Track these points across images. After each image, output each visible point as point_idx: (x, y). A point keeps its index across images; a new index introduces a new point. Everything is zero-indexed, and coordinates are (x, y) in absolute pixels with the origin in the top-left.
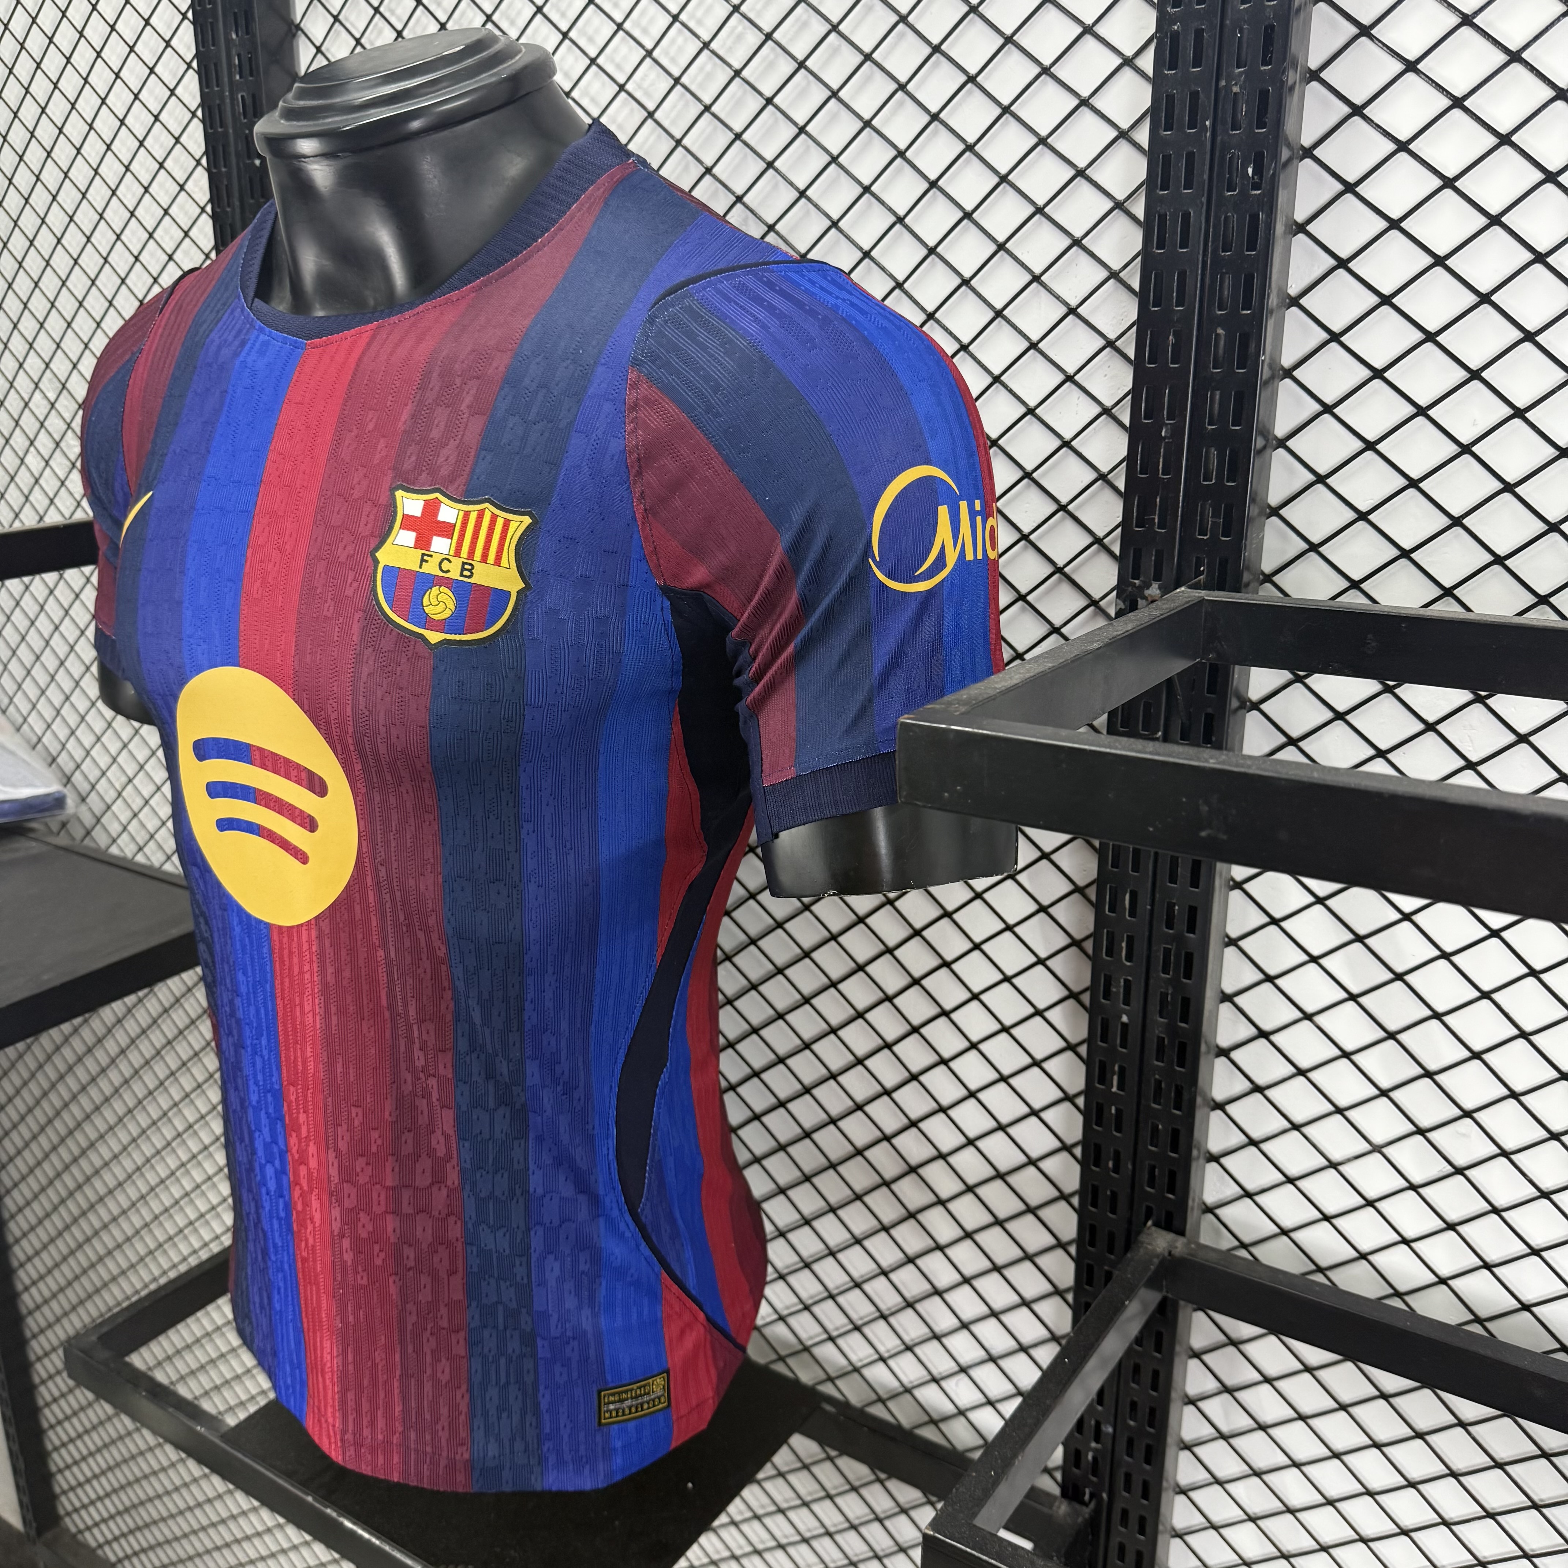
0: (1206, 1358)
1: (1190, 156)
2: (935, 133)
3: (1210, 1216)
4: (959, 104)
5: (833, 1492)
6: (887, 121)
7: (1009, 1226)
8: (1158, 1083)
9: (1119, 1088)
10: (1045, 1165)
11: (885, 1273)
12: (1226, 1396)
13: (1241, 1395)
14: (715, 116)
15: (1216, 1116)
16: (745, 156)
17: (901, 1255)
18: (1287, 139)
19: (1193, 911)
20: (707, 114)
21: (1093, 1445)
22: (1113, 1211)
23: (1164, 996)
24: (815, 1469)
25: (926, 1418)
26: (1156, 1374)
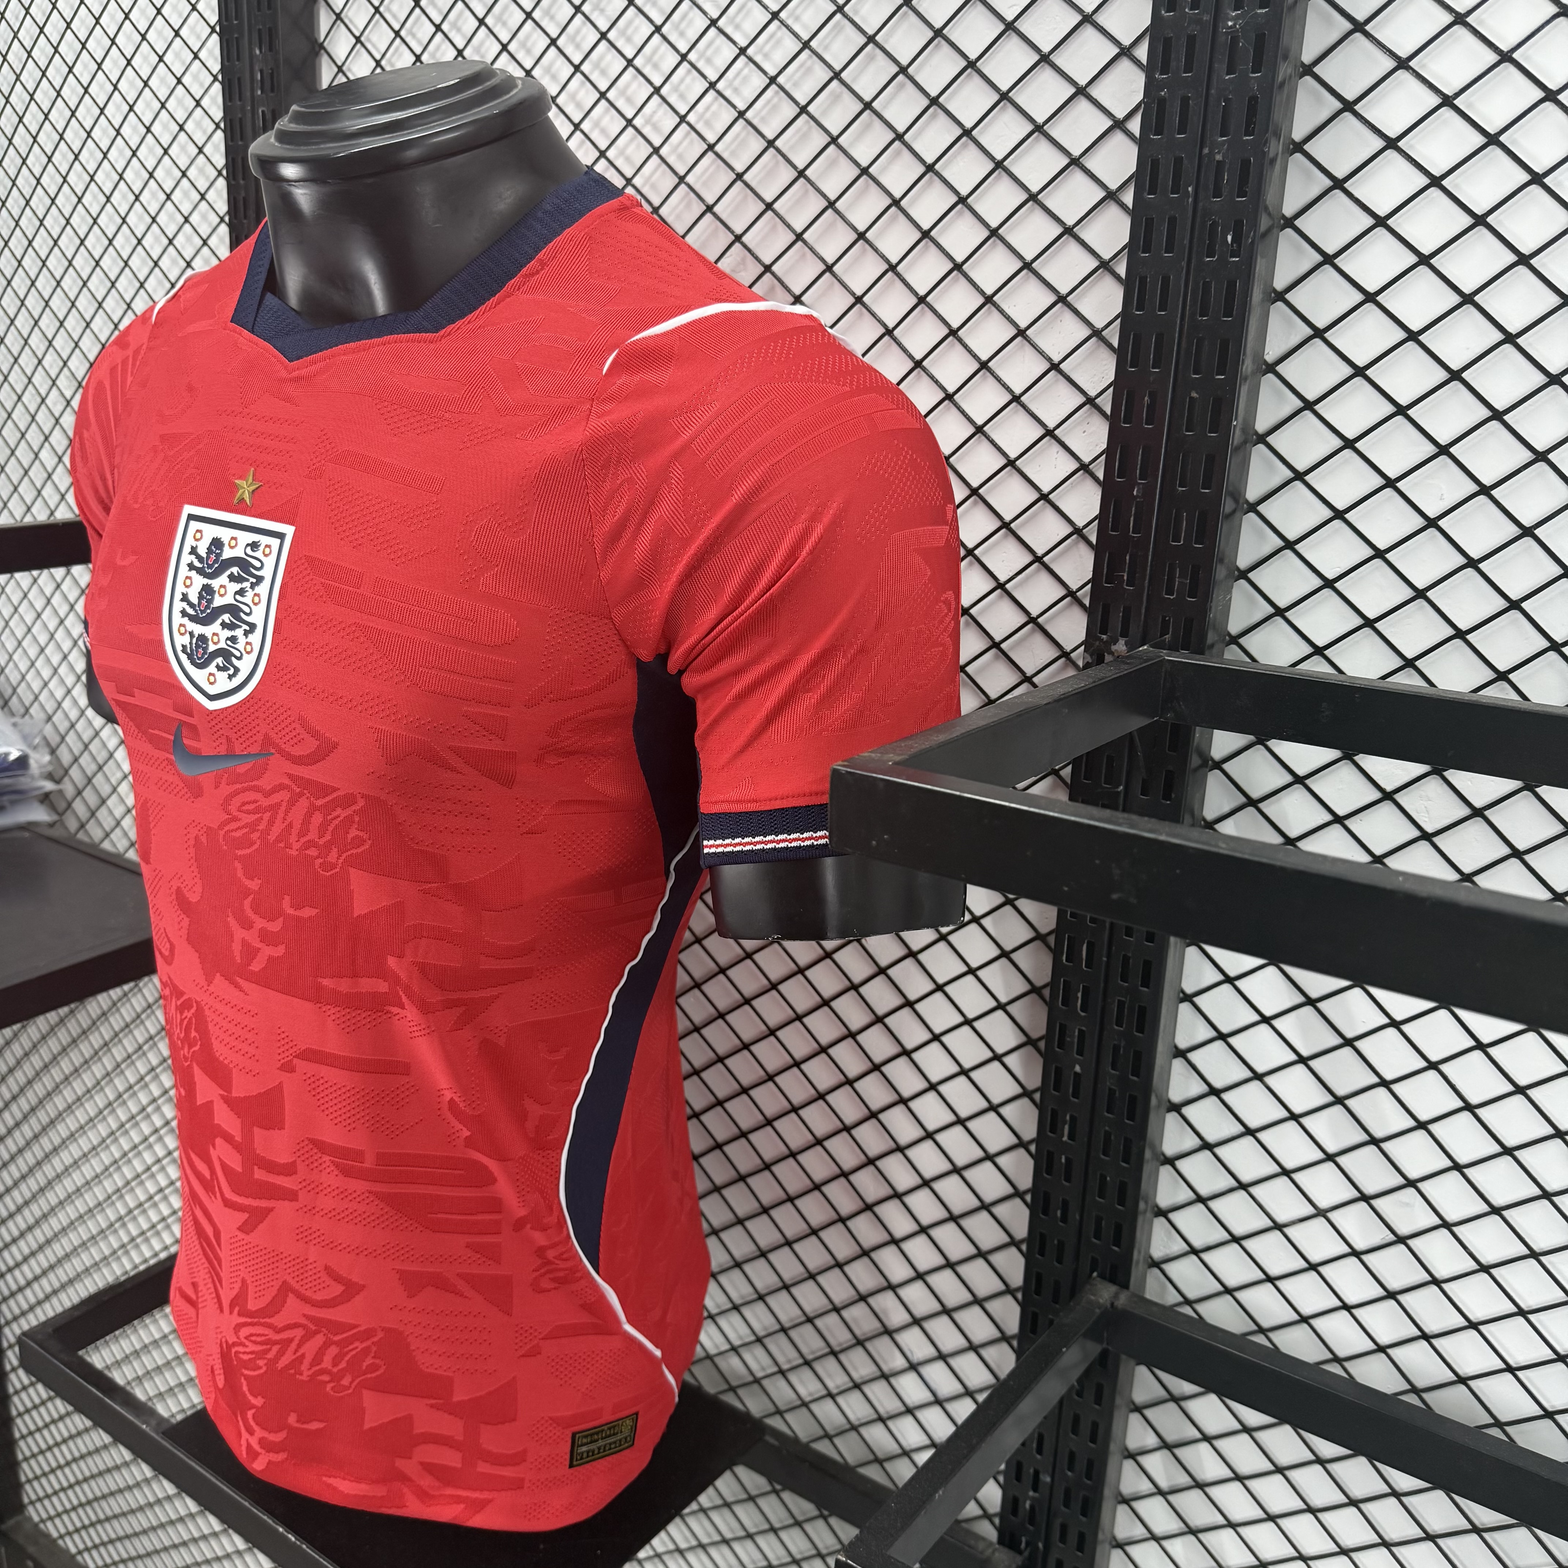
0: (1148, 1413)
1: (1172, 221)
2: (930, 182)
3: (1156, 1271)
4: (954, 156)
5: (777, 1525)
6: (884, 169)
7: (961, 1269)
8: (1107, 1135)
9: (1070, 1138)
10: (996, 1210)
11: (837, 1310)
12: (1166, 1452)
13: (1179, 1452)
14: (718, 155)
15: (1165, 1171)
16: (746, 197)
17: (853, 1292)
18: (1266, 208)
19: (1147, 964)
20: (710, 154)
21: (1031, 1493)
22: (1060, 1261)
23: (1116, 1048)
24: (761, 1502)
25: (871, 1457)
26: (1095, 1426)
